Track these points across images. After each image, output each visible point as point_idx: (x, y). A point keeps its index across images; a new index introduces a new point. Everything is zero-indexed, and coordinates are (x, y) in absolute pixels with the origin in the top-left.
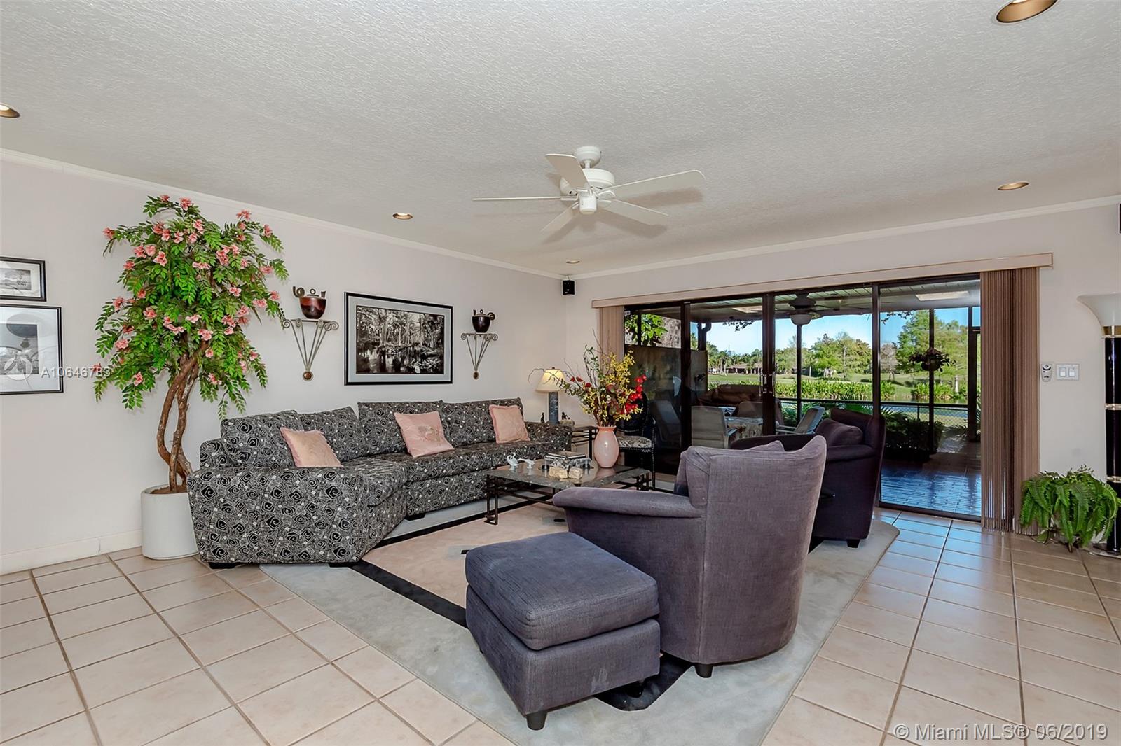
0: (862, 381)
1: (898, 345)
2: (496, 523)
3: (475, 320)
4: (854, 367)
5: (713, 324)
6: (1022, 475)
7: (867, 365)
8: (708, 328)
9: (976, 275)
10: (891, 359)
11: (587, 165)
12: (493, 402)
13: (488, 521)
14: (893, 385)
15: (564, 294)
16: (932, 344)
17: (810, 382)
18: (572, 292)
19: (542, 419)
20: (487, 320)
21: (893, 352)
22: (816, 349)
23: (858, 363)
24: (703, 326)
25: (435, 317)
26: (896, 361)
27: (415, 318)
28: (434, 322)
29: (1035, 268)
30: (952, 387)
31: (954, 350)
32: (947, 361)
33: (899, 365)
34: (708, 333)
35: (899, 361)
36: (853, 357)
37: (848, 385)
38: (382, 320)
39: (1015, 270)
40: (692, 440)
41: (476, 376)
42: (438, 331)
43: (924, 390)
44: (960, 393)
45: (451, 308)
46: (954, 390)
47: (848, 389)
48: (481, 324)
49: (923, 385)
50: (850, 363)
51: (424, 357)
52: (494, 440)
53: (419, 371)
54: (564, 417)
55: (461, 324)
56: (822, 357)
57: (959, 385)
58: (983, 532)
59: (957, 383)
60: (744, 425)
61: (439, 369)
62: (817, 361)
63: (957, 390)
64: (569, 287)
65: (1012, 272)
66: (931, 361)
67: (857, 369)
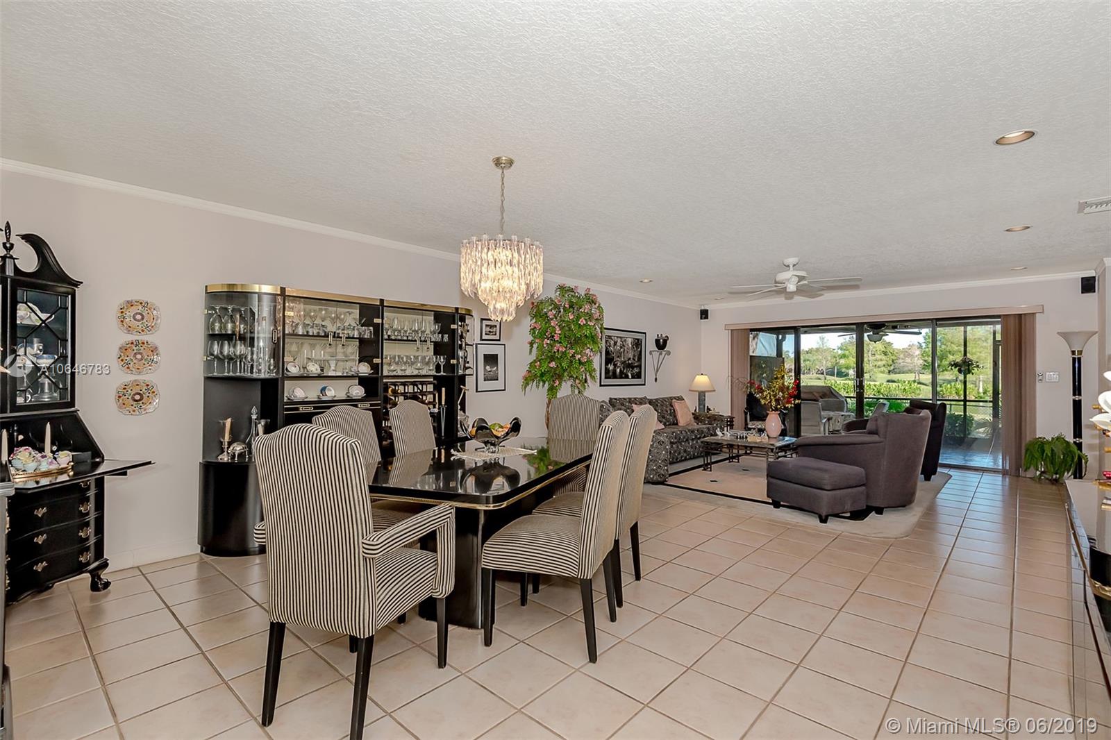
0: (888, 381)
1: (924, 345)
2: (711, 471)
3: (657, 341)
4: (879, 367)
5: (787, 336)
6: (1026, 440)
7: (891, 365)
8: (784, 339)
9: (999, 316)
10: (916, 359)
11: (791, 266)
12: (675, 398)
13: (705, 470)
14: (919, 385)
15: (701, 319)
16: (965, 354)
17: (838, 382)
18: (707, 317)
19: (695, 410)
20: (665, 341)
21: (918, 352)
22: (841, 349)
23: (884, 362)
24: (780, 337)
25: (638, 340)
26: (922, 361)
27: (629, 341)
28: (638, 343)
29: (1033, 313)
30: (976, 387)
31: (978, 350)
32: (978, 366)
33: (924, 365)
34: (784, 342)
35: (925, 361)
36: (878, 357)
37: (875, 386)
38: (615, 343)
39: (1021, 314)
40: (802, 427)
41: (656, 380)
42: (639, 349)
43: (949, 390)
44: (984, 393)
45: (645, 333)
46: (978, 390)
47: (876, 389)
48: (661, 344)
49: (949, 385)
50: (876, 363)
51: (633, 368)
52: (677, 424)
53: (630, 377)
54: (709, 409)
55: (650, 345)
56: (848, 357)
57: (983, 385)
58: (1003, 477)
59: (981, 383)
60: (831, 416)
61: (638, 376)
62: (842, 361)
63: (981, 390)
64: (704, 314)
65: (1020, 315)
66: (965, 367)
67: (883, 369)
